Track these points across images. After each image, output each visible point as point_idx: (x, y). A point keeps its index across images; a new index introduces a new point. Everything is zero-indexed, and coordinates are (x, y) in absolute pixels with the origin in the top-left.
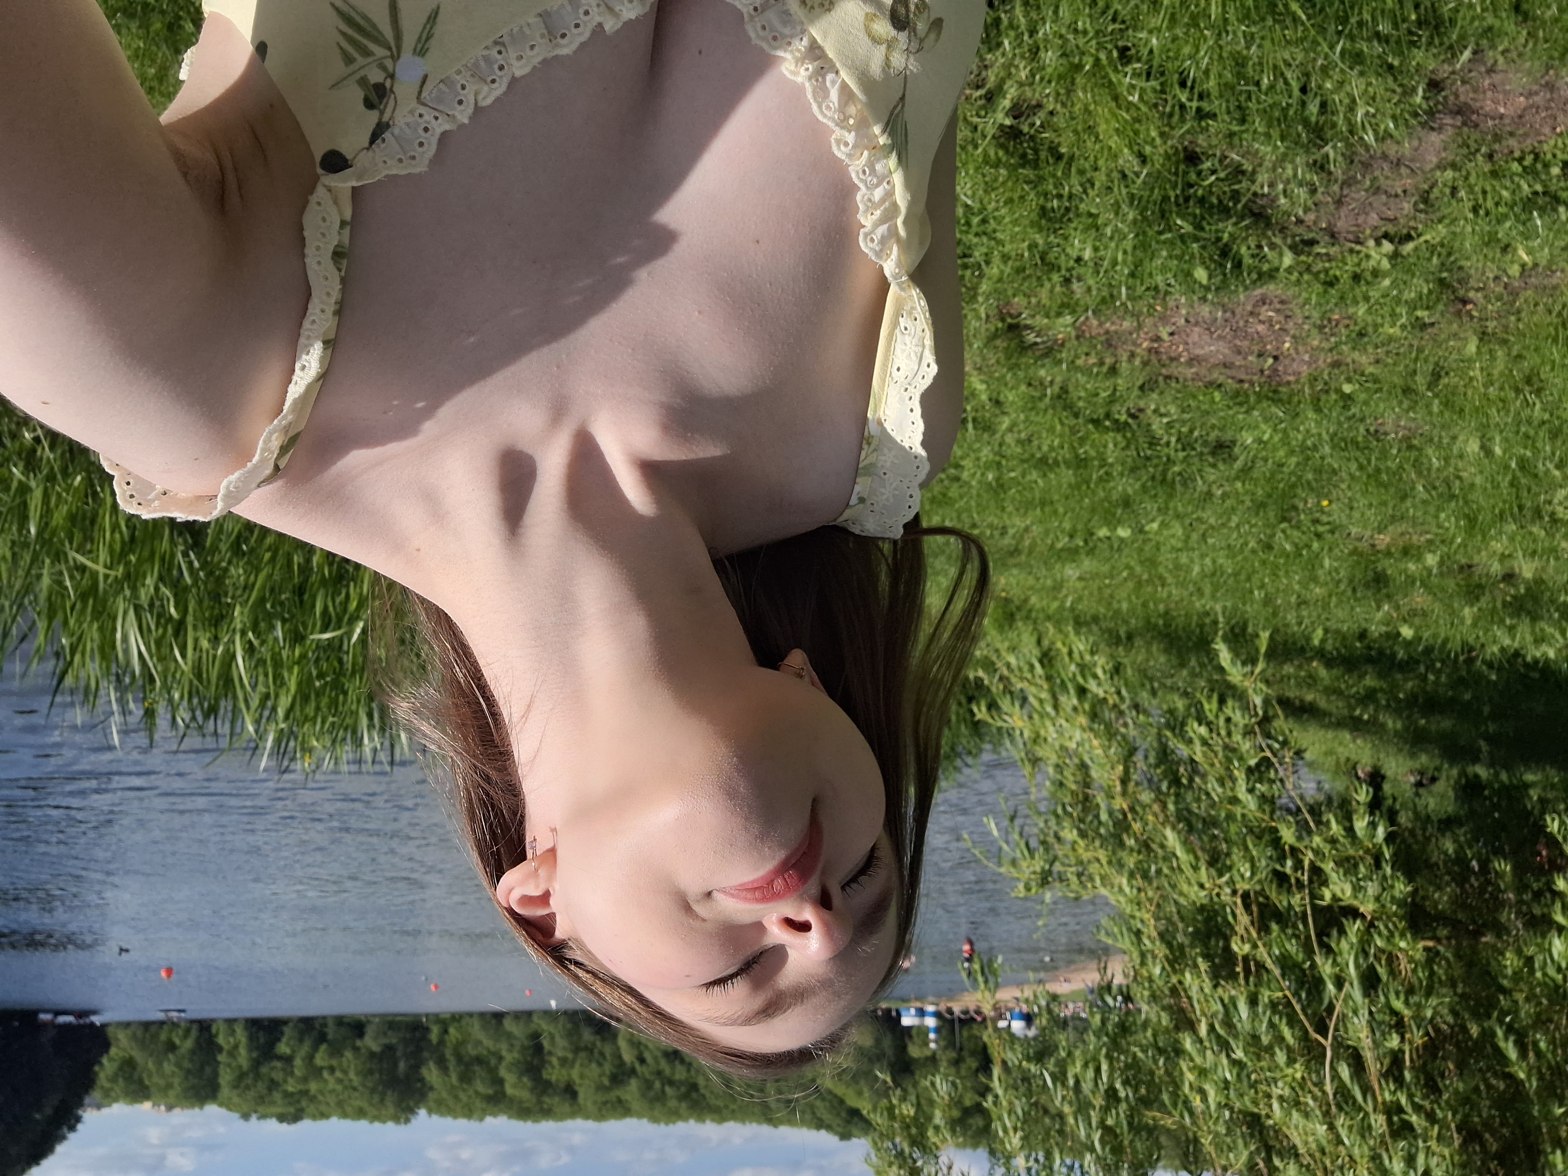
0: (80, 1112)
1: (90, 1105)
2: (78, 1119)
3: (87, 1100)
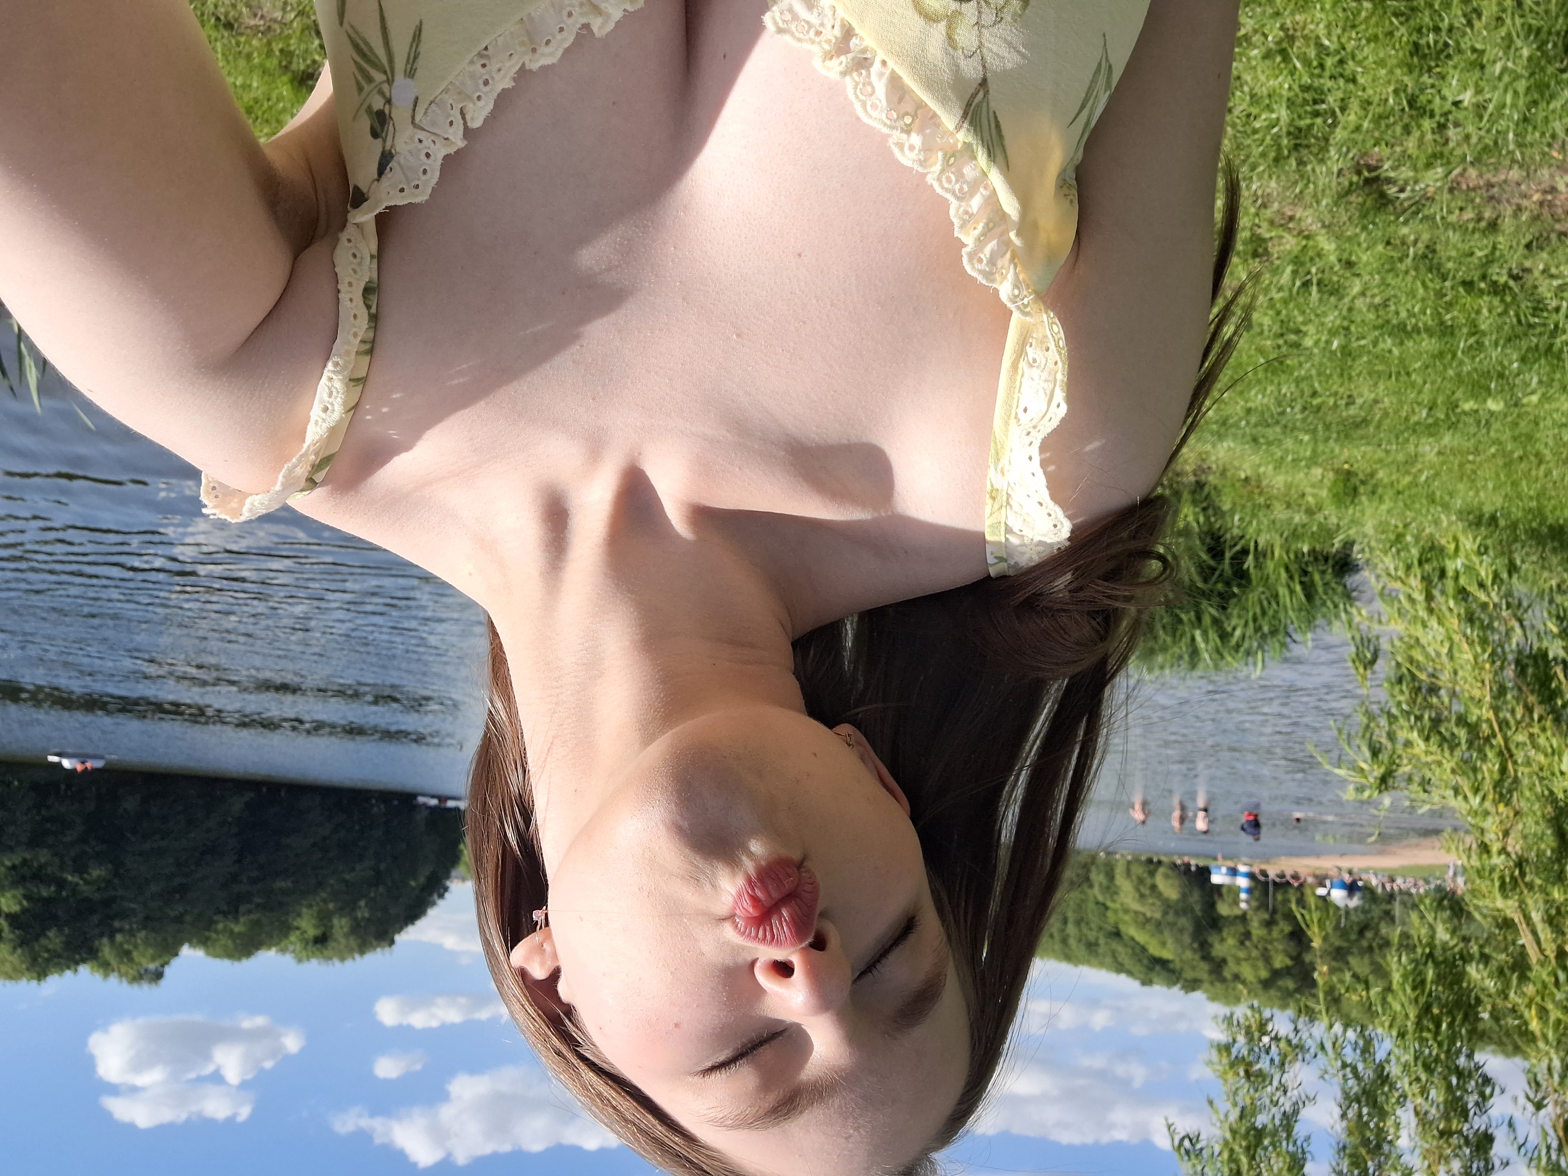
0: (448, 883)
1: (457, 877)
2: (446, 889)
3: (454, 873)
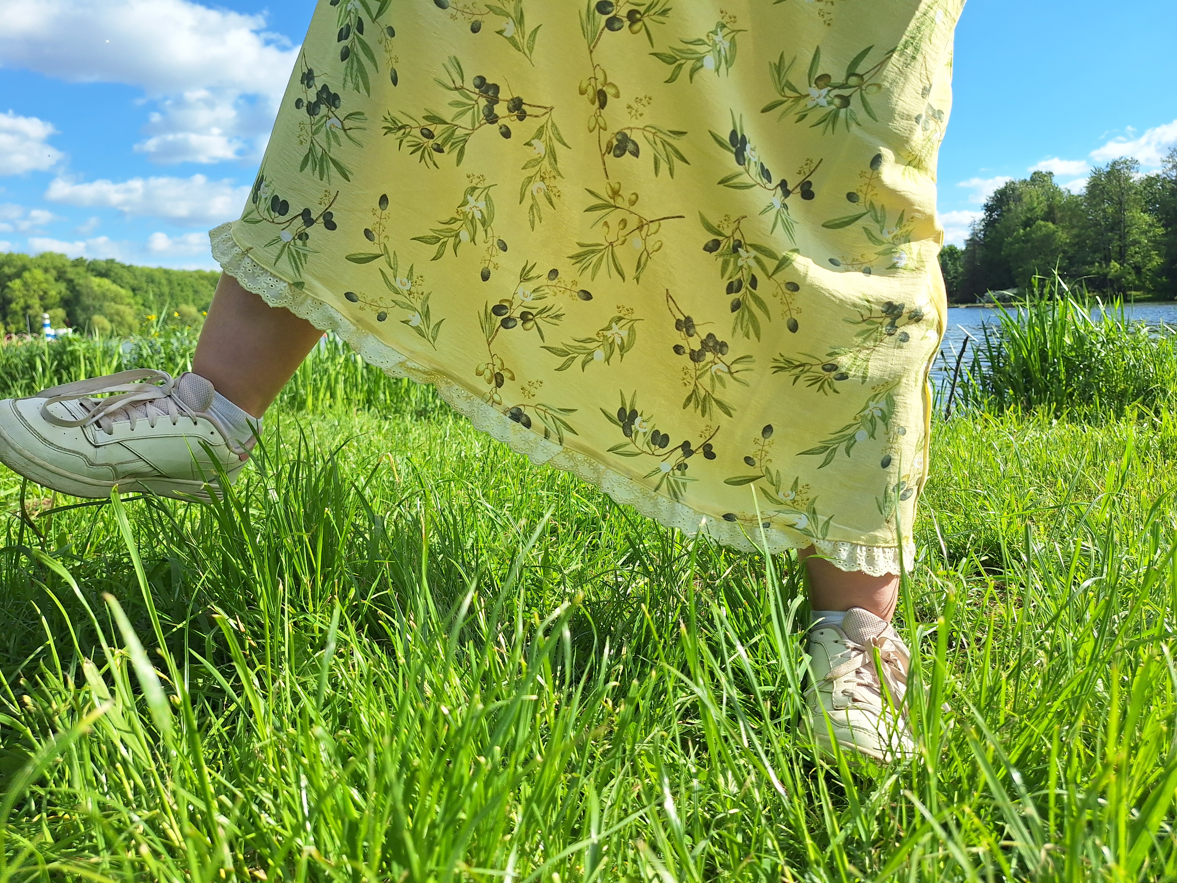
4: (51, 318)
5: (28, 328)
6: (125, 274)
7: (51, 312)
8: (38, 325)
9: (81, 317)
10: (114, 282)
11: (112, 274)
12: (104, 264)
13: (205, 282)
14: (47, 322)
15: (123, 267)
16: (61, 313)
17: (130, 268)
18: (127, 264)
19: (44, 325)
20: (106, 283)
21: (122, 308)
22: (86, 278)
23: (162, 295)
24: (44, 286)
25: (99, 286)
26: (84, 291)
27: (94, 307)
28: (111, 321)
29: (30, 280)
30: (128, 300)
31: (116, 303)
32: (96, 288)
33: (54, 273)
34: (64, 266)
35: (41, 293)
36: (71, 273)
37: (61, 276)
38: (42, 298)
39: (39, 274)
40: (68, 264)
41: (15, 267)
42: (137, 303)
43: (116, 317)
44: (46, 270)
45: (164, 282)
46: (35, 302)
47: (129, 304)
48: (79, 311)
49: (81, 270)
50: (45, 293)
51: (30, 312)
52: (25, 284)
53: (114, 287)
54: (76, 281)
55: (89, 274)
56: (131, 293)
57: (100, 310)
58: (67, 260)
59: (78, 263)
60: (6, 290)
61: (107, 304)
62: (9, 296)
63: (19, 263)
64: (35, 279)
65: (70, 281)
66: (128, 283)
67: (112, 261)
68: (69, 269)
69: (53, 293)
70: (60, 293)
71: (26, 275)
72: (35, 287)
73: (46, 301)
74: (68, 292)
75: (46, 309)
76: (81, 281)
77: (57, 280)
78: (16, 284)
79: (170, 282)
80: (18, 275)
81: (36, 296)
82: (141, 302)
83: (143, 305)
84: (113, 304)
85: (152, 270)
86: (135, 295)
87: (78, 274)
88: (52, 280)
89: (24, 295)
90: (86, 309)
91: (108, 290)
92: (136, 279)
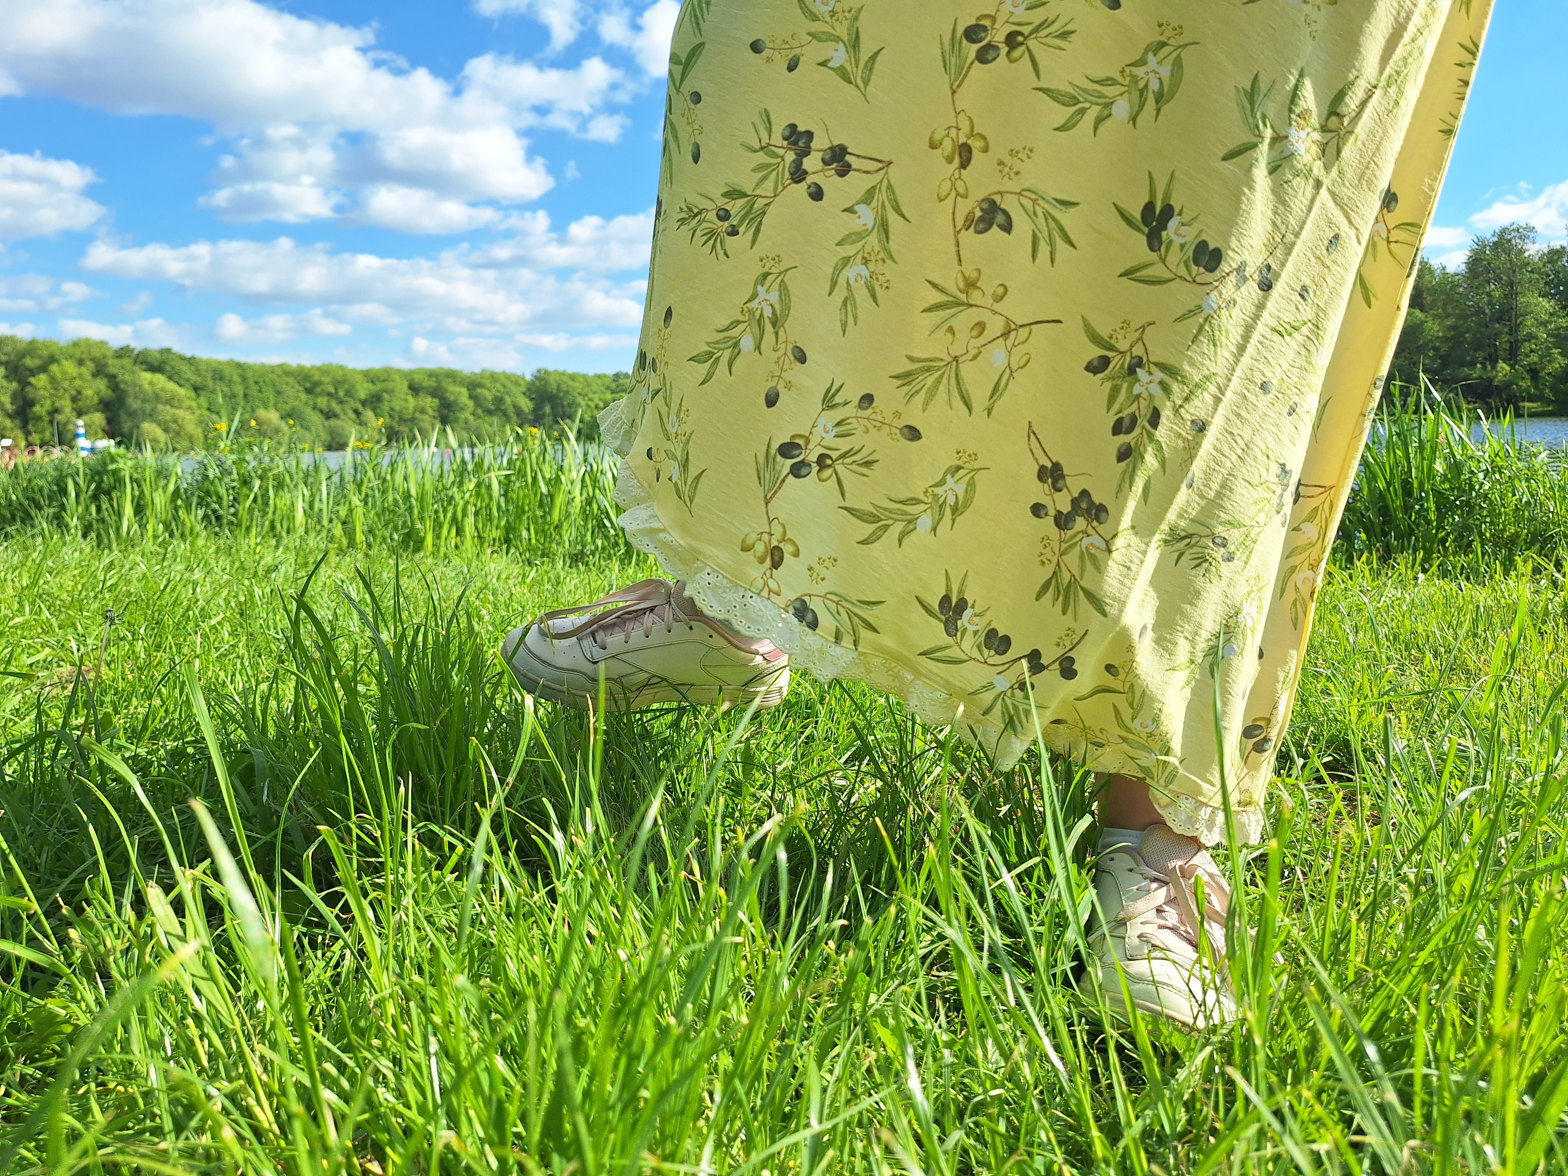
4: (86, 426)
5: (56, 439)
6: (185, 368)
7: (86, 418)
8: (69, 435)
9: (126, 426)
10: (170, 378)
11: (168, 368)
12: (157, 355)
13: (291, 380)
14: (81, 431)
15: (182, 358)
16: (98, 418)
17: (191, 361)
18: (188, 355)
19: (77, 436)
20: (160, 379)
21: (180, 413)
22: (133, 372)
23: (234, 396)
24: (78, 383)
25: (151, 383)
26: (130, 390)
27: (144, 412)
28: (166, 430)
29: (59, 375)
30: (188, 403)
31: (172, 406)
32: (147, 387)
33: (91, 366)
34: (104, 357)
35: (74, 393)
36: (114, 366)
37: (100, 371)
38: (74, 400)
39: (70, 367)
40: (110, 354)
41: (40, 357)
42: (199, 407)
43: (173, 426)
44: (81, 363)
45: (236, 378)
46: (66, 404)
47: (189, 408)
48: (123, 417)
49: (127, 362)
50: (79, 392)
51: (59, 417)
52: (53, 380)
53: (171, 386)
54: (120, 378)
55: (137, 368)
56: (192, 394)
57: (152, 416)
58: (109, 349)
59: (123, 353)
60: (28, 389)
61: (160, 407)
62: (31, 396)
63: (45, 353)
64: (64, 373)
65: (112, 378)
66: (188, 380)
67: (168, 351)
68: (111, 361)
69: (89, 392)
70: (98, 393)
71: (54, 368)
72: (66, 384)
73: (80, 404)
74: (110, 392)
75: (80, 414)
76: (128, 377)
77: (94, 375)
78: (41, 380)
79: (244, 379)
80: (43, 369)
81: (67, 396)
82: (205, 405)
83: (209, 409)
84: (168, 407)
85: (220, 363)
86: (198, 396)
87: (123, 367)
88: (87, 374)
89: (52, 395)
90: (132, 414)
91: (162, 389)
92: (199, 375)
